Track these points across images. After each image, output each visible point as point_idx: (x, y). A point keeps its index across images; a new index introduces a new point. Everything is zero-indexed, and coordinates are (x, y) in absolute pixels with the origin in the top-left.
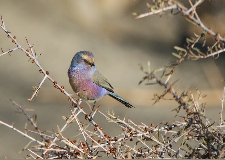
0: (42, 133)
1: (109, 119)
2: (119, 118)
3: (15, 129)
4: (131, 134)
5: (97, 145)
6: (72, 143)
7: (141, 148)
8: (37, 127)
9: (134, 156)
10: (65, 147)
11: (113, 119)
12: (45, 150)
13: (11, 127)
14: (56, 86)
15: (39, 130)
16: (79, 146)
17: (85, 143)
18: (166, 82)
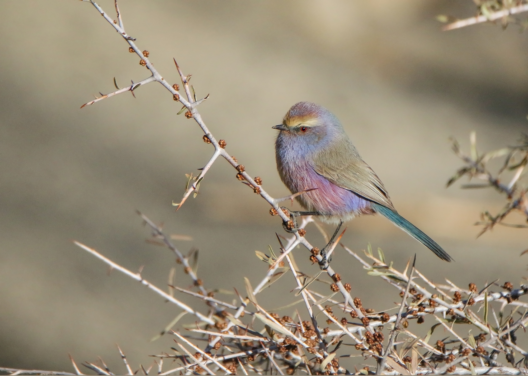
0: (209, 295)
1: (370, 267)
2: (394, 267)
3: (145, 282)
4: (421, 305)
5: (338, 328)
6: (279, 322)
7: (443, 340)
8: (199, 280)
9: (426, 358)
10: (263, 331)
11: (380, 268)
12: (215, 337)
13: (137, 277)
14: (243, 176)
15: (201, 288)
16: (296, 330)
17: (310, 324)
18: (511, 185)
